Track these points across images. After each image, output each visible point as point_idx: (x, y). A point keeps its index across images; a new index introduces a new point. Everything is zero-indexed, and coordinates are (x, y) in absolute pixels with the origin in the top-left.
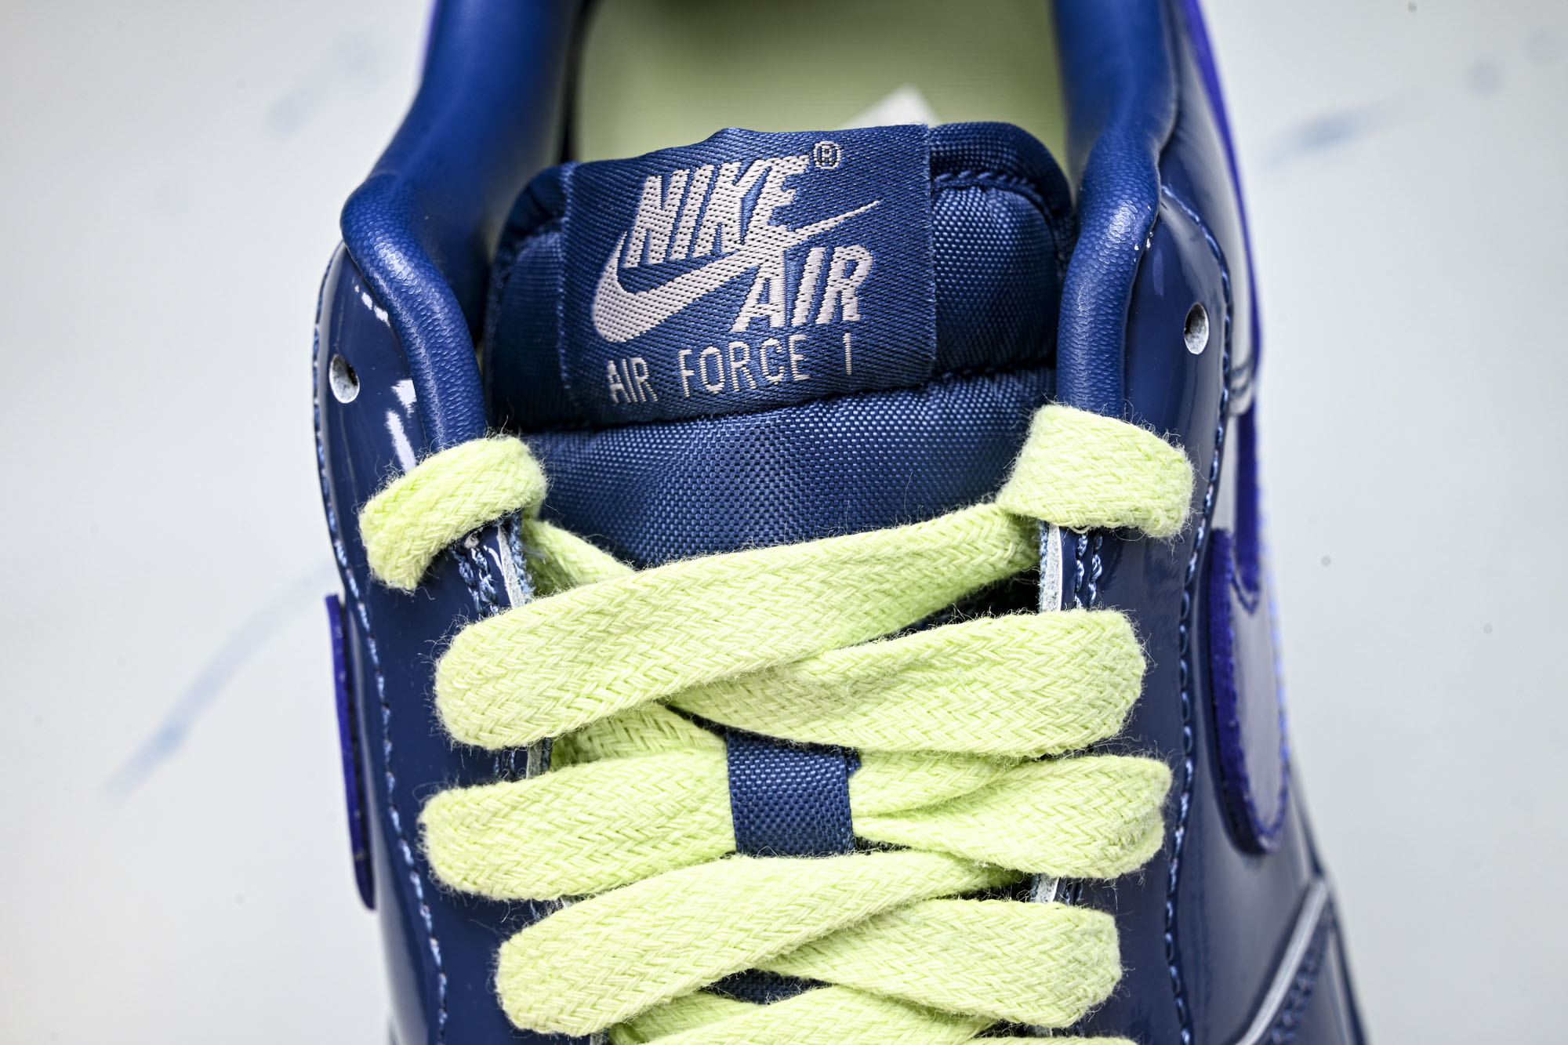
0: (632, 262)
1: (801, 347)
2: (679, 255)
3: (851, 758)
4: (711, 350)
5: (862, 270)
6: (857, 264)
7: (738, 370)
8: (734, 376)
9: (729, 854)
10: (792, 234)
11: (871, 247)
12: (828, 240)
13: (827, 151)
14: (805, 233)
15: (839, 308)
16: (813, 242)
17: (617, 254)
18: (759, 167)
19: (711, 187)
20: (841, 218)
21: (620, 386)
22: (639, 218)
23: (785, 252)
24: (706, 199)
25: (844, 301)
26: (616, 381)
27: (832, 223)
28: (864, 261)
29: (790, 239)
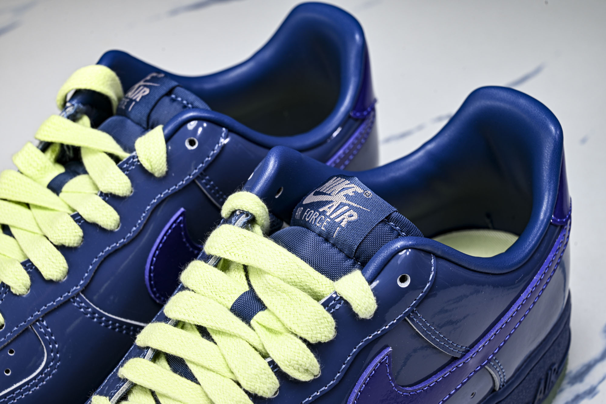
1: (328, 223)
5: (353, 218)
6: (353, 216)
9: (228, 308)
10: (345, 200)
11: (359, 216)
12: (351, 208)
13: (368, 194)
14: (348, 202)
15: (342, 221)
16: (349, 205)
18: (353, 185)
19: (341, 183)
20: (358, 206)
23: (341, 202)
24: (338, 185)
25: (344, 221)
27: (356, 205)
28: (355, 217)
29: (345, 201)
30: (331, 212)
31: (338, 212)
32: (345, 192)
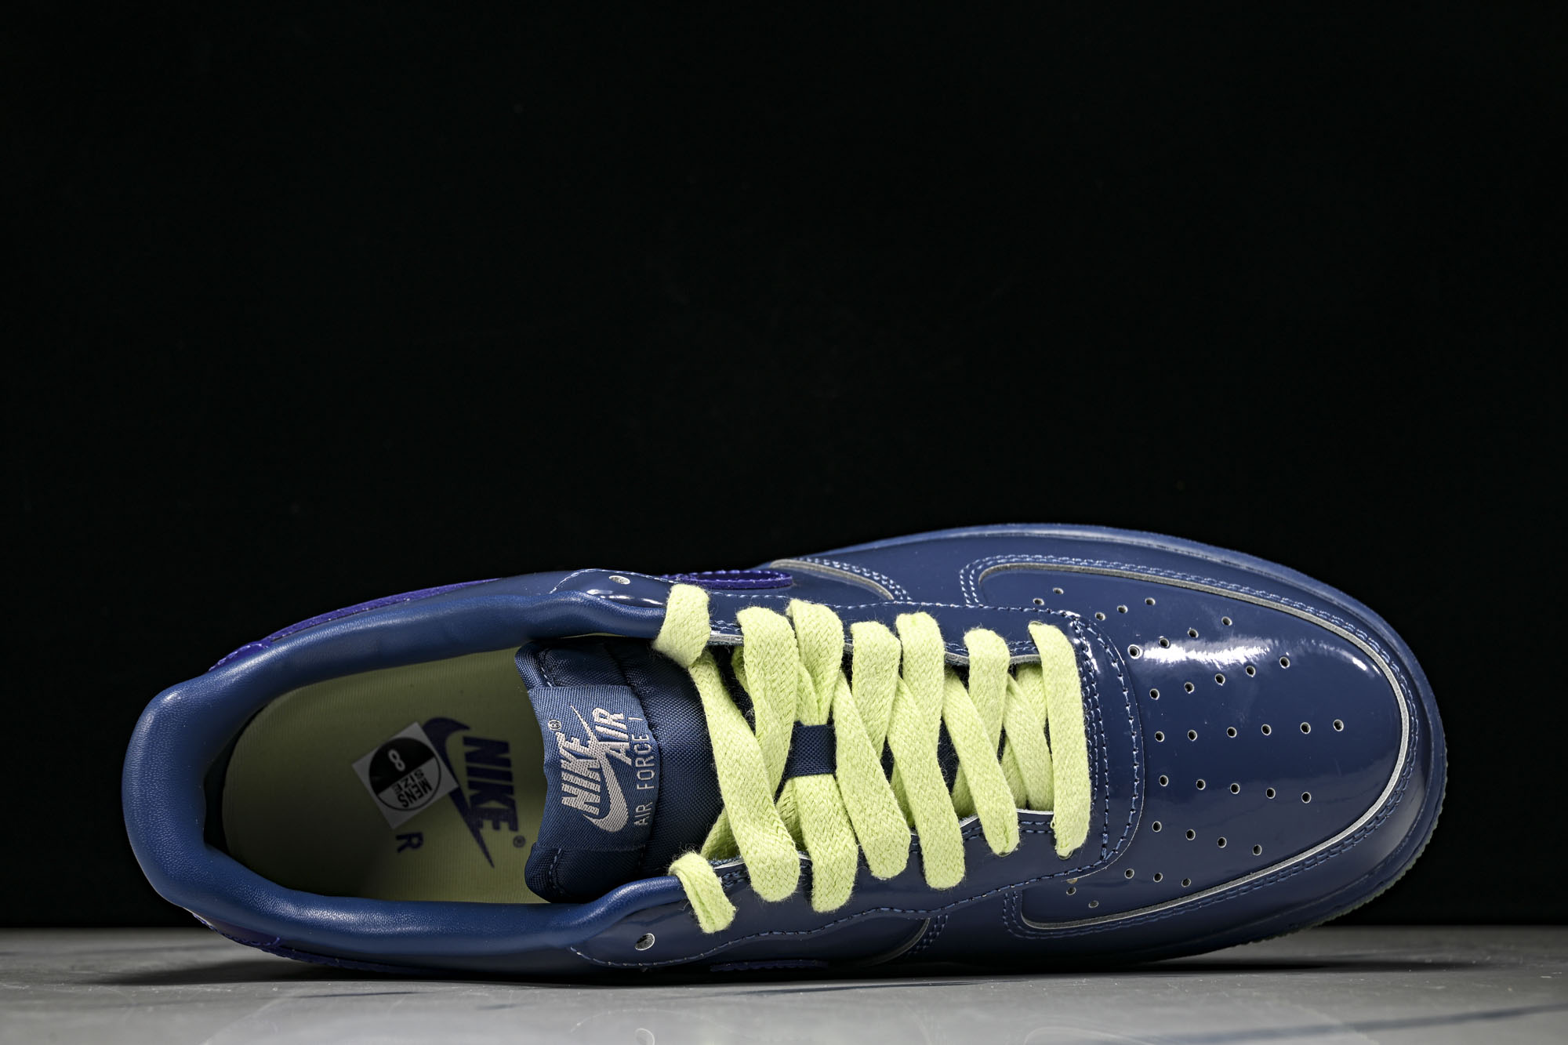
0: (596, 811)
2: (598, 788)
3: (798, 724)
4: (638, 775)
5: (602, 711)
6: (600, 713)
7: (647, 763)
8: (649, 765)
9: (835, 778)
10: (591, 739)
11: (592, 708)
12: (593, 725)
13: (553, 724)
14: (590, 733)
15: (619, 721)
16: (592, 729)
17: (591, 819)
18: (562, 752)
19: (571, 773)
20: (582, 720)
21: (644, 820)
22: (579, 808)
23: (598, 741)
24: (576, 775)
25: (616, 718)
26: (641, 822)
27: (584, 723)
28: (598, 711)
29: (593, 740)
30: (622, 743)
31: (613, 733)
32: (581, 750)
